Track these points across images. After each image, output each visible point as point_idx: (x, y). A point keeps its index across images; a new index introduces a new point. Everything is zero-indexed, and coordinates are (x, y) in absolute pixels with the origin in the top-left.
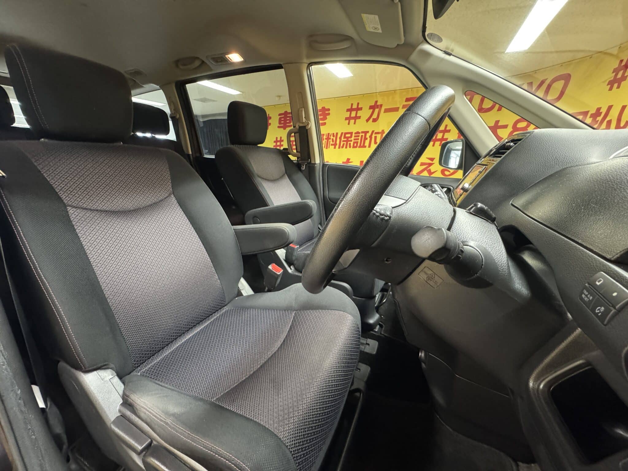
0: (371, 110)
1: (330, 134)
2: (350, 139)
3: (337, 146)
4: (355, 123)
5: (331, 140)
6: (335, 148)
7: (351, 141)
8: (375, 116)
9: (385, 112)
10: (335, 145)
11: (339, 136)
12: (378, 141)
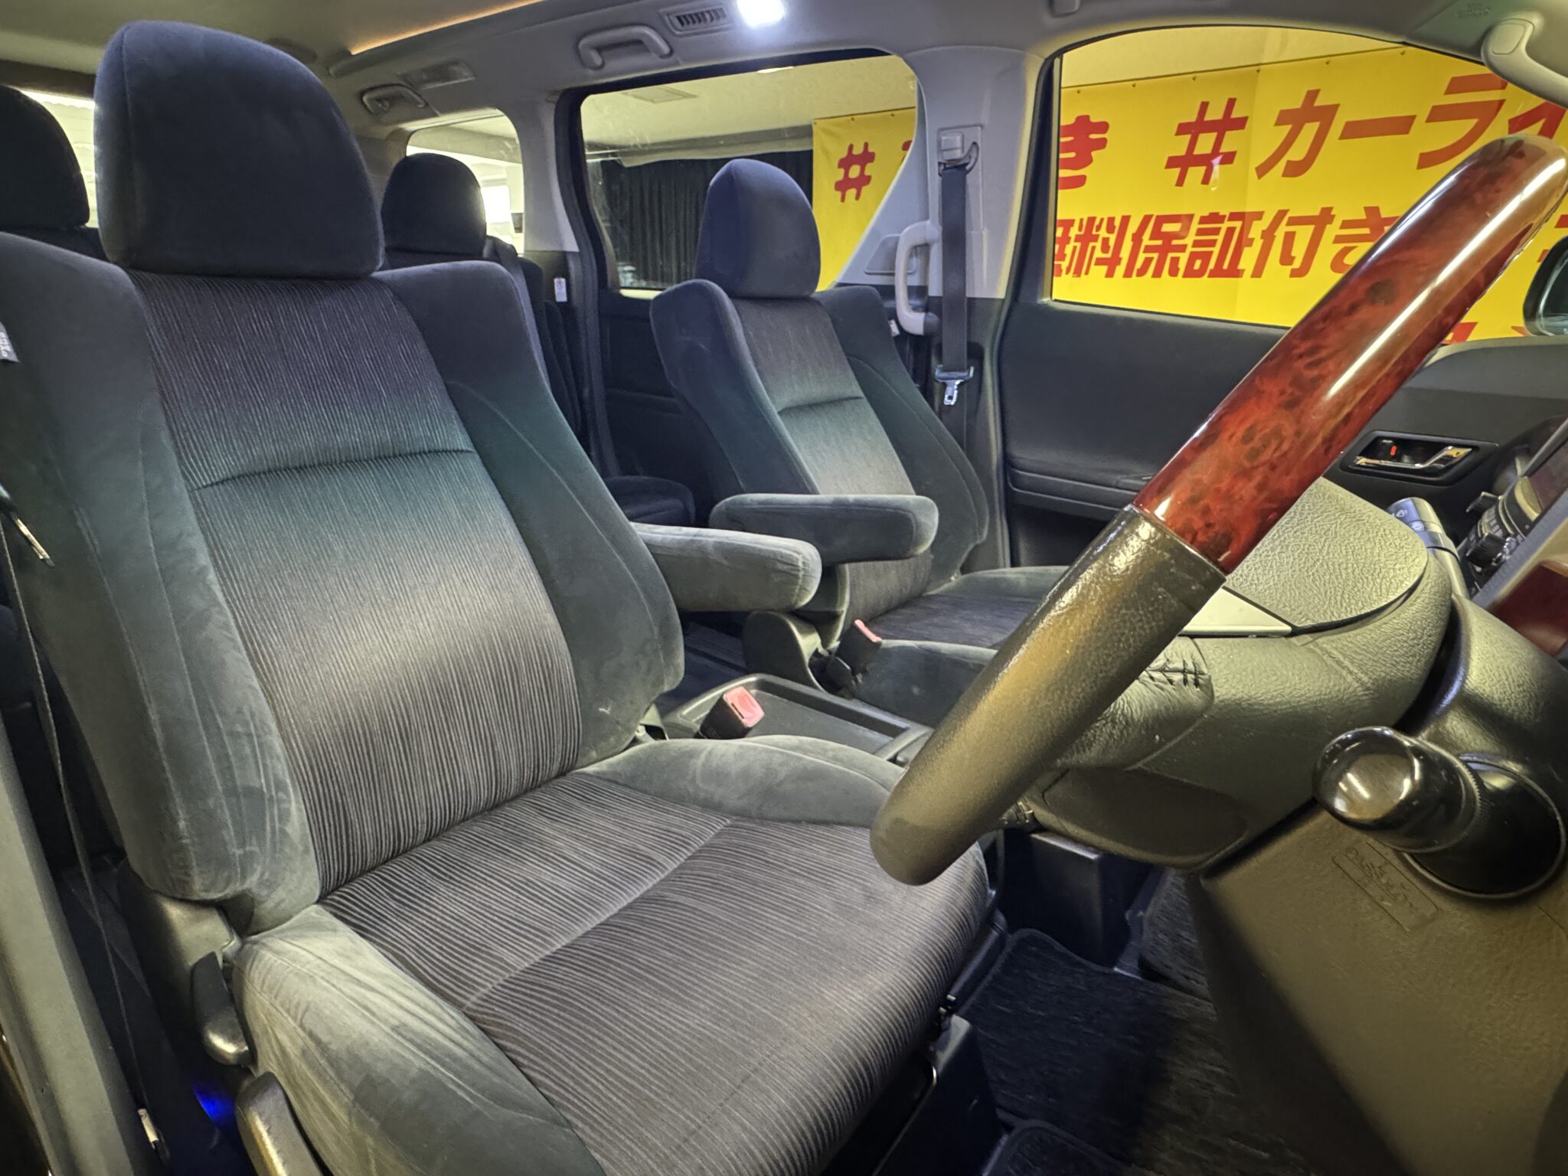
0: (1286, 129)
1: (1097, 222)
2: (1175, 242)
3: (1120, 270)
4: (1206, 180)
5: (1098, 245)
6: (1110, 274)
7: (1182, 248)
8: (1297, 153)
9: (1344, 136)
10: (1111, 264)
11: (1133, 227)
12: (1299, 251)
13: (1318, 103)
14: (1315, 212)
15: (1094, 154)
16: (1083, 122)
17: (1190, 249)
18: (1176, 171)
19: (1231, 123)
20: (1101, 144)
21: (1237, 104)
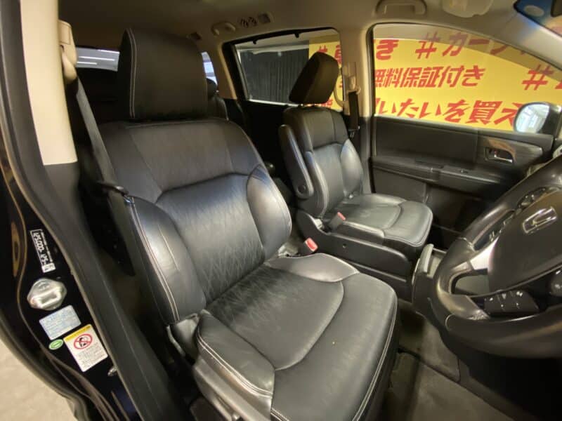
1: (393, 70)
2: (416, 76)
3: (399, 85)
4: (427, 57)
5: (393, 77)
6: (396, 86)
8: (455, 48)
9: (469, 44)
10: (396, 83)
11: (404, 72)
12: (453, 79)
14: (459, 67)
15: (394, 49)
17: (420, 78)
18: (418, 54)
20: (396, 45)
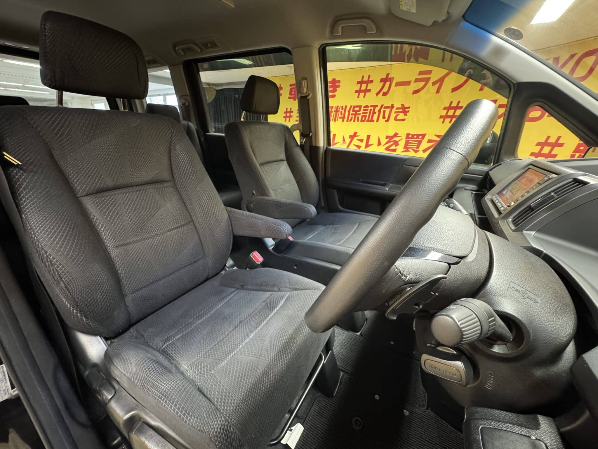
0: (382, 83)
1: (339, 107)
3: (346, 120)
4: (364, 97)
5: (340, 113)
6: (343, 121)
7: (360, 114)
8: (385, 90)
9: (396, 86)
10: (343, 118)
11: (348, 109)
12: (387, 115)
13: (389, 77)
14: (390, 105)
15: (338, 89)
16: (334, 79)
17: (362, 115)
18: (357, 94)
19: (370, 82)
20: (339, 86)
21: (371, 76)
